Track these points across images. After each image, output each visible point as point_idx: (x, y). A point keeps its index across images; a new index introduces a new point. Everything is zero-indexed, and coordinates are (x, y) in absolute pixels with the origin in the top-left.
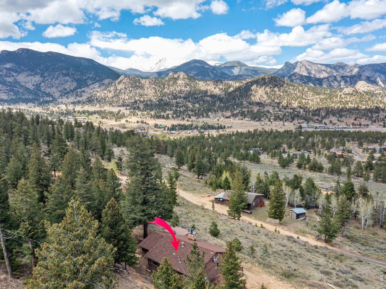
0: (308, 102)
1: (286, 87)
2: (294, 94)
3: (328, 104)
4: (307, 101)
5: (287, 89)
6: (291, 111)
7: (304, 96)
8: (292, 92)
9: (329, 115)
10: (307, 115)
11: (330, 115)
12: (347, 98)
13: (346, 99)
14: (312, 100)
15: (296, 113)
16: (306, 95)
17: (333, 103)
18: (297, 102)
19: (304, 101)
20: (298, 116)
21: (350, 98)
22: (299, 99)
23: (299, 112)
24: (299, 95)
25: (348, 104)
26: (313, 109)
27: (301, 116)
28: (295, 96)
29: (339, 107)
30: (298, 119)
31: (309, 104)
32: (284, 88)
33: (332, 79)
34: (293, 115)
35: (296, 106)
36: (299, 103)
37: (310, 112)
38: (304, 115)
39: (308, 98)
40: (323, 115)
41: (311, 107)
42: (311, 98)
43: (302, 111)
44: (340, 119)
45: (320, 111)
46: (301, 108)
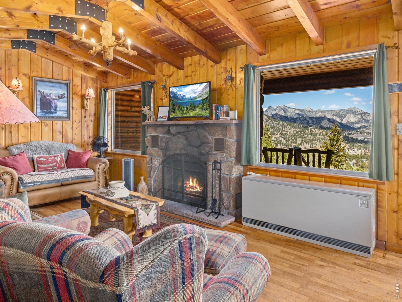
0: (287, 133)
1: (270, 122)
2: (277, 127)
3: (302, 135)
4: (286, 132)
5: (271, 123)
6: (275, 139)
7: (284, 129)
8: (275, 125)
9: (304, 143)
10: (287, 142)
11: (305, 143)
12: (316, 131)
13: (315, 132)
14: (290, 132)
15: (279, 141)
16: (286, 128)
17: (305, 134)
18: (279, 133)
19: (284, 132)
20: (280, 143)
21: (318, 131)
22: (280, 131)
23: (281, 140)
24: (280, 128)
25: (316, 136)
26: (291, 138)
27: (282, 143)
28: (277, 128)
29: (310, 137)
30: (280, 145)
31: (287, 134)
32: (269, 122)
33: (303, 119)
34: (276, 142)
35: (278, 136)
36: (281, 134)
37: (289, 140)
38: (285, 142)
39: (287, 131)
40: (299, 143)
41: (290, 137)
42: (290, 131)
43: (283, 140)
44: (311, 146)
45: (296, 140)
46: (282, 137)
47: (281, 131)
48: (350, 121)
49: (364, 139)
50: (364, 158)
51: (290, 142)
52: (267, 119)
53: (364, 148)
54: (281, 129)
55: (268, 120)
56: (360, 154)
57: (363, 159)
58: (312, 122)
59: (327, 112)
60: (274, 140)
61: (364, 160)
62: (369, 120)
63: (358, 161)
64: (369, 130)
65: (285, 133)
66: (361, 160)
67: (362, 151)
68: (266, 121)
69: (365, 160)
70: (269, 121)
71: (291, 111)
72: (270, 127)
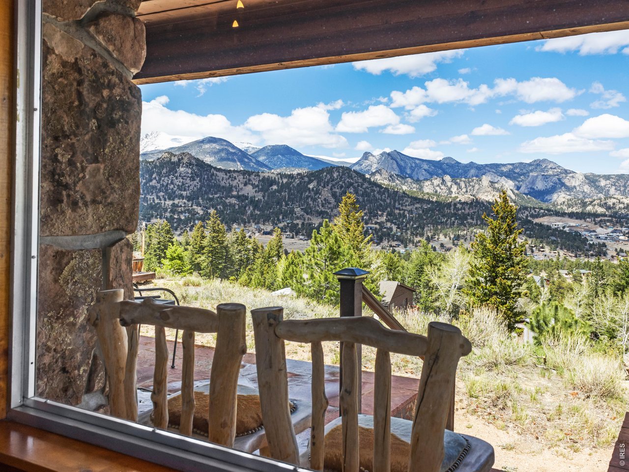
0: (404, 213)
1: (367, 188)
2: (381, 200)
3: (435, 218)
4: (402, 212)
5: (368, 191)
6: (377, 226)
7: (397, 204)
8: (378, 196)
9: (439, 236)
10: (404, 234)
11: (441, 235)
12: (465, 209)
13: (463, 211)
14: (411, 212)
15: (385, 230)
16: (401, 202)
17: (444, 216)
18: (385, 214)
19: (397, 211)
20: (389, 235)
21: (469, 209)
22: (389, 209)
23: (391, 229)
24: (388, 201)
25: (466, 219)
26: (413, 225)
27: (394, 235)
28: (382, 203)
29: (454, 222)
30: (388, 239)
31: (405, 216)
32: (365, 189)
33: (438, 183)
34: (380, 234)
35: (384, 219)
36: (389, 214)
37: (408, 229)
38: (399, 234)
39: (404, 208)
40: (430, 234)
41: (408, 222)
42: (409, 208)
43: (394, 228)
44: (456, 242)
45: (423, 229)
46: (392, 222)
47: (391, 209)
48: (535, 188)
49: (564, 227)
50: (563, 267)
51: (409, 232)
52: (360, 181)
53: (563, 247)
54: (390, 203)
55: (362, 184)
56: (555, 260)
57: (561, 271)
58: (458, 189)
59: (487, 168)
60: (376, 228)
61: (563, 272)
62: (575, 187)
63: (551, 275)
64: (574, 209)
65: (399, 214)
66: (557, 272)
67: (559, 253)
68: (358, 186)
69: (566, 272)
70: (364, 186)
71: (414, 165)
72: (366, 198)
